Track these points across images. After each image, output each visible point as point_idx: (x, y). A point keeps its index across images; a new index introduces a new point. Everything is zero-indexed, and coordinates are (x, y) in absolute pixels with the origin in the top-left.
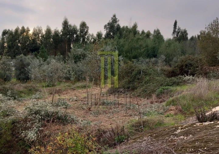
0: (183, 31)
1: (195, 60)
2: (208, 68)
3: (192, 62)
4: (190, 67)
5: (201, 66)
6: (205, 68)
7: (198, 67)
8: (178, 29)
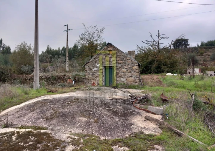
0: (7, 47)
1: (6, 70)
2: (16, 76)
3: (3, 71)
4: (2, 75)
5: (10, 74)
6: (14, 76)
7: (8, 75)
8: (4, 45)
